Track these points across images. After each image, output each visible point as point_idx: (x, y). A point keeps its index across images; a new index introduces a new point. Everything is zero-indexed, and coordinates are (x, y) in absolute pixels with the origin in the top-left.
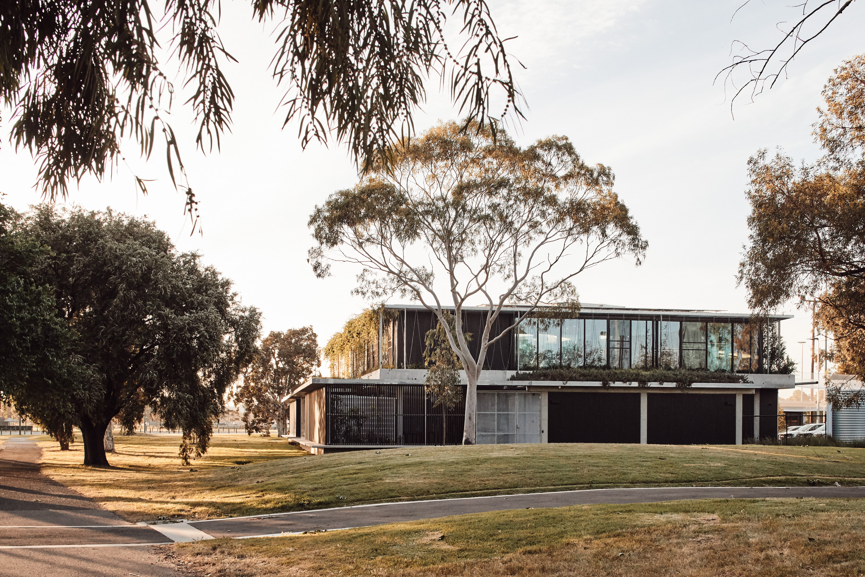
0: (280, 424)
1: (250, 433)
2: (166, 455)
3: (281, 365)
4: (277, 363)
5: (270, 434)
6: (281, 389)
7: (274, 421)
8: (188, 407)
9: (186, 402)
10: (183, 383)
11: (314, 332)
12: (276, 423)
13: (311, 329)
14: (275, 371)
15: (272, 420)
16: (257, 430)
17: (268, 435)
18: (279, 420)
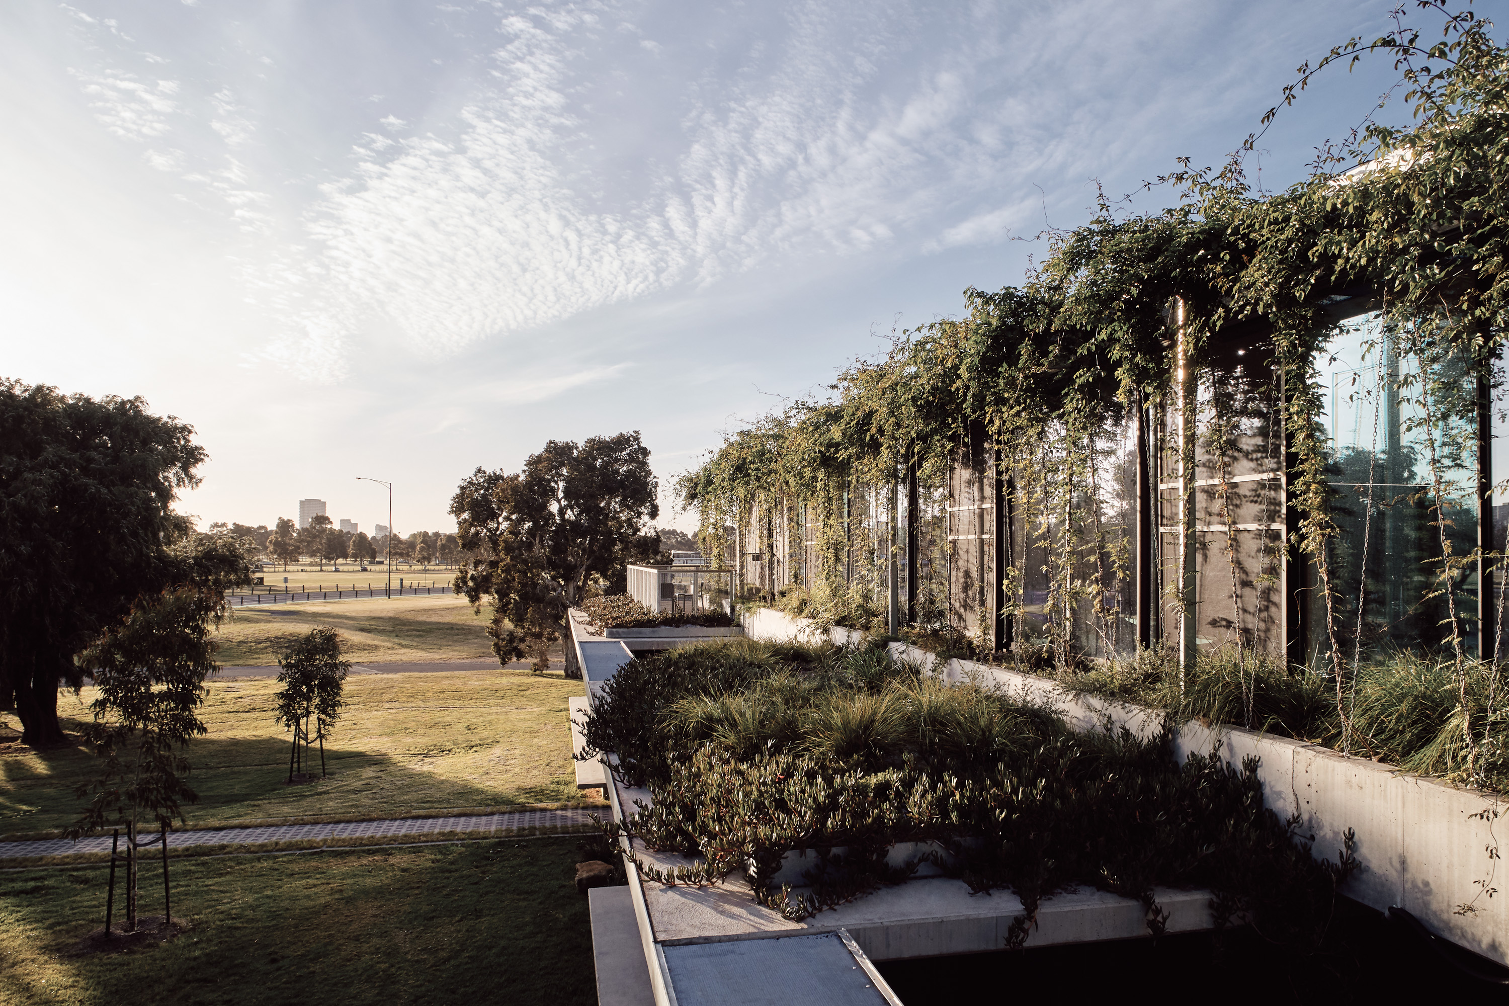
3: (570, 516)
4: (562, 511)
11: (643, 445)
13: (637, 439)
14: (558, 528)
16: (521, 655)
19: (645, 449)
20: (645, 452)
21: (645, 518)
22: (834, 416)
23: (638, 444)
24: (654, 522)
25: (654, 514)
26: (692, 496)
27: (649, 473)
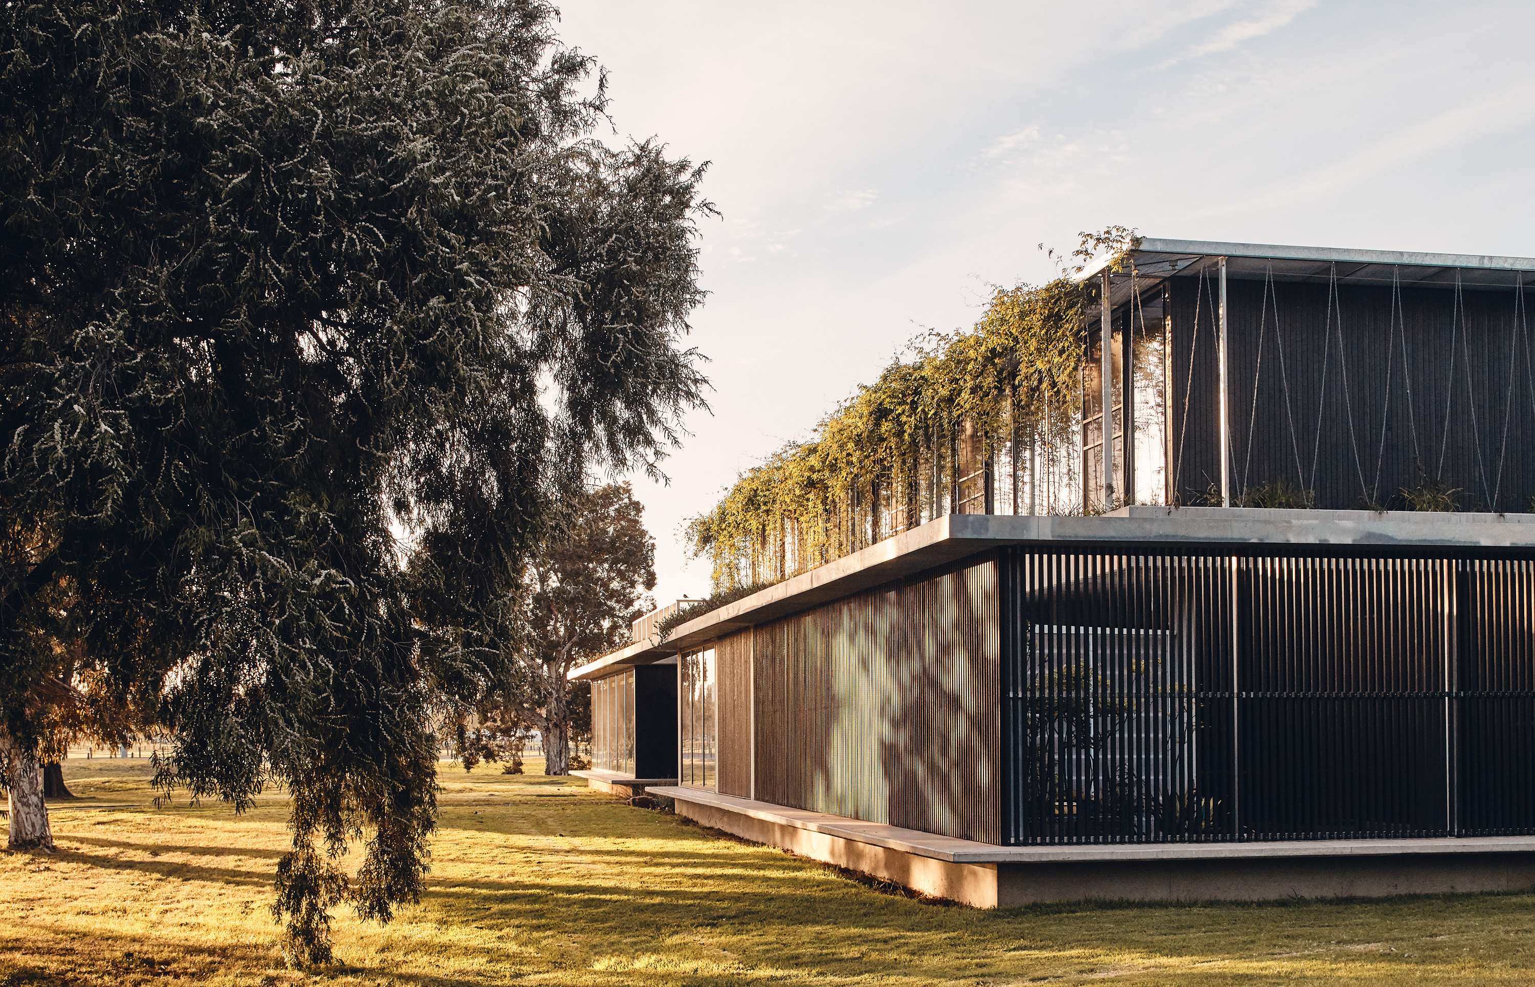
0: (552, 739)
1: (469, 764)
2: (228, 862)
3: (554, 582)
4: (543, 579)
5: (523, 768)
6: (555, 646)
7: (534, 732)
8: (324, 647)
9: (311, 615)
10: (292, 499)
11: (634, 499)
12: (539, 737)
13: (628, 491)
14: (538, 599)
15: (528, 729)
16: (490, 755)
17: (516, 769)
18: (547, 729)
19: (638, 503)
20: (637, 507)
21: (640, 588)
22: (813, 450)
23: (629, 498)
24: (650, 593)
25: (650, 583)
26: (706, 539)
27: (643, 533)
